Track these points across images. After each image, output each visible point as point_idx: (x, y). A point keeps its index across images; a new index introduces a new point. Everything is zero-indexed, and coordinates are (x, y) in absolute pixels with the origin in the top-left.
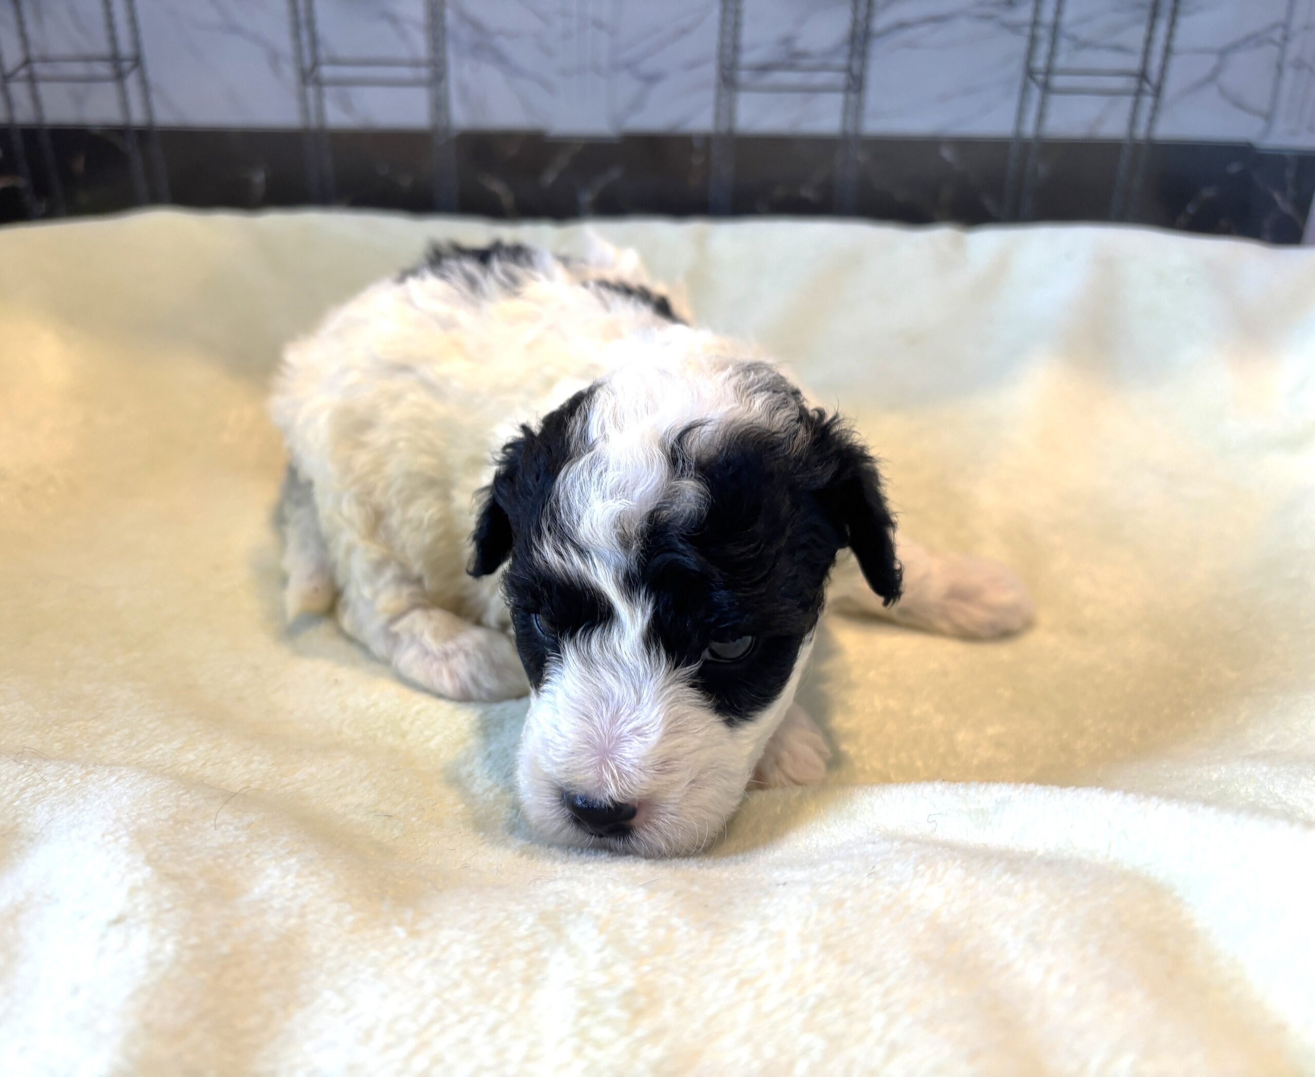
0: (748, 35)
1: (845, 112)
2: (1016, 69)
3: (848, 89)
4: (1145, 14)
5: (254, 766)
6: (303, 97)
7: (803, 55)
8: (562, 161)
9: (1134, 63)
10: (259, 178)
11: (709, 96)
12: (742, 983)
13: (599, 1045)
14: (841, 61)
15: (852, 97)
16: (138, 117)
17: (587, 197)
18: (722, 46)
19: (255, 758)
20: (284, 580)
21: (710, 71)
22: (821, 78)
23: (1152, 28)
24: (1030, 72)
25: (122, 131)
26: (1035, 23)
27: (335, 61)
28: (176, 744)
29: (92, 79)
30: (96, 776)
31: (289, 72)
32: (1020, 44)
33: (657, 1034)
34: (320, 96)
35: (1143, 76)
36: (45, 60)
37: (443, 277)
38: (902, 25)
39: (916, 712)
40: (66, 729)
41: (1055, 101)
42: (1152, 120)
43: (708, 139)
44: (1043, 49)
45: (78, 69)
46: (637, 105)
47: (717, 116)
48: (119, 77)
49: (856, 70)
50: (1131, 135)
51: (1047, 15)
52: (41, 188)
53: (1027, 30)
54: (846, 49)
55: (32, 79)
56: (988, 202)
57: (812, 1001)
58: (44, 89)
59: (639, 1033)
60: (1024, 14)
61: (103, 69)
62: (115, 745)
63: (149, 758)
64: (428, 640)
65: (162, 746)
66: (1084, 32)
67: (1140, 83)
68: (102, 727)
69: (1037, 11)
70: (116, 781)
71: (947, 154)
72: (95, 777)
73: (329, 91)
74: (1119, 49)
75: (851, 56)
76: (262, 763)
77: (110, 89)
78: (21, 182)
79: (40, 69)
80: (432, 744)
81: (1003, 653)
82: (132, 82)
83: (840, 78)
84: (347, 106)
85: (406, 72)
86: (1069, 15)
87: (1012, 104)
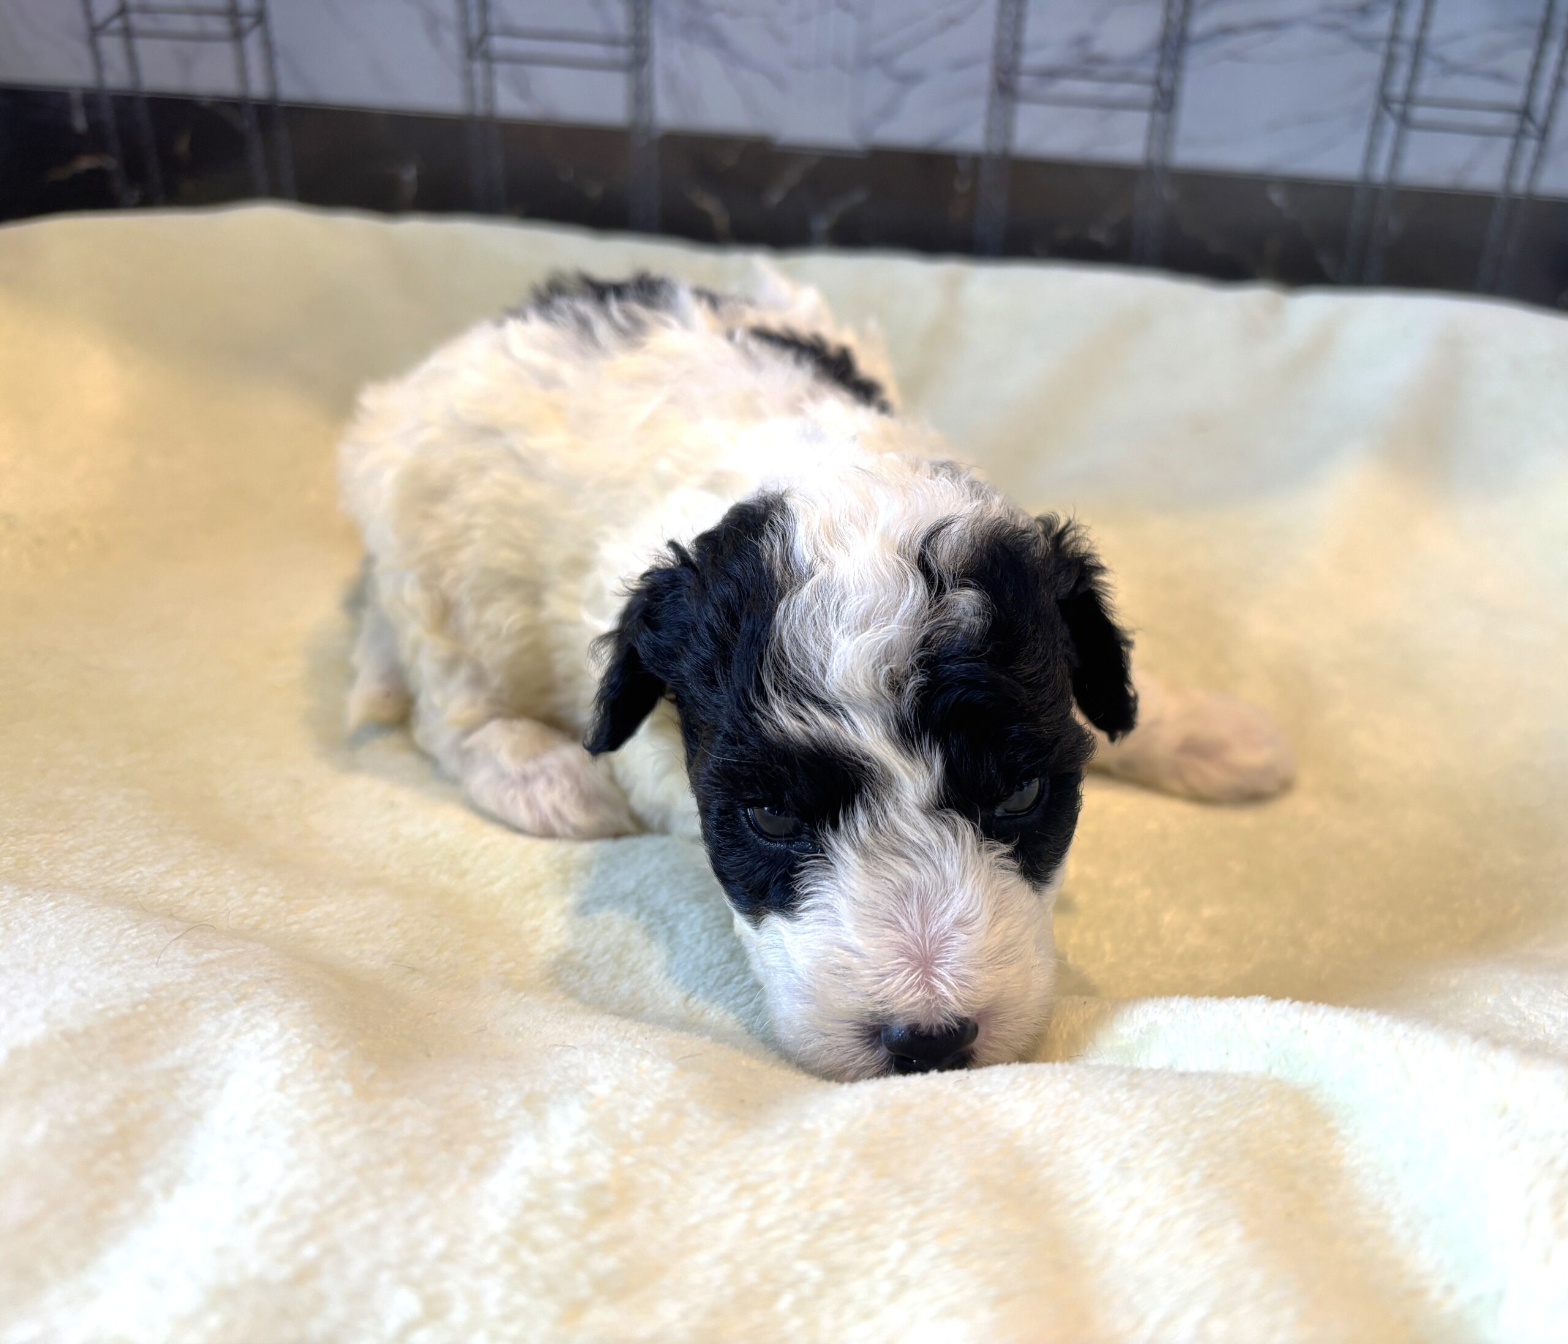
0: (1033, 29)
1: (1150, 137)
2: (1366, 94)
3: (1155, 107)
4: (1533, 34)
5: (256, 898)
6: (468, 75)
7: (1100, 60)
8: (793, 176)
9: (1515, 95)
10: (409, 175)
11: (979, 105)
12: (745, 1188)
13: (537, 1248)
14: (1148, 70)
15: (1160, 117)
16: (258, 88)
17: (821, 224)
18: (999, 44)
19: (261, 889)
20: (350, 676)
21: (983, 74)
22: (1124, 90)
23: (1540, 53)
24: (1384, 100)
25: (237, 104)
26: (1394, 38)
27: (510, 32)
28: (161, 867)
29: (202, 37)
30: (30, 900)
31: (452, 42)
32: (1374, 63)
33: (613, 1243)
34: (489, 75)
35: (1526, 112)
36: (144, 10)
37: (548, 319)
38: (1227, 30)
39: (1117, 882)
40: (25, 841)
41: (1415, 138)
42: (1535, 169)
43: (976, 160)
44: (1402, 72)
45: (187, 24)
46: (888, 111)
47: (989, 131)
48: (237, 35)
49: (1166, 84)
50: (1507, 187)
51: (1410, 29)
52: (135, 172)
53: (1382, 47)
54: (1155, 57)
55: (128, 33)
56: (1326, 261)
57: (823, 1219)
58: (142, 46)
59: (594, 1237)
60: (1381, 24)
61: (218, 25)
62: (81, 864)
63: (122, 882)
64: (505, 759)
65: (142, 869)
66: (1456, 53)
67: (1522, 122)
68: (71, 843)
69: (1397, 23)
70: (53, 908)
71: (1276, 197)
72: (28, 899)
73: (501, 69)
74: (1498, 76)
75: (1161, 65)
76: (267, 896)
77: (225, 50)
78: (110, 163)
79: (138, 21)
80: (496, 888)
81: (1246, 819)
82: (252, 43)
83: (1146, 92)
84: (523, 90)
85: (597, 51)
86: (1439, 29)
87: (1360, 138)
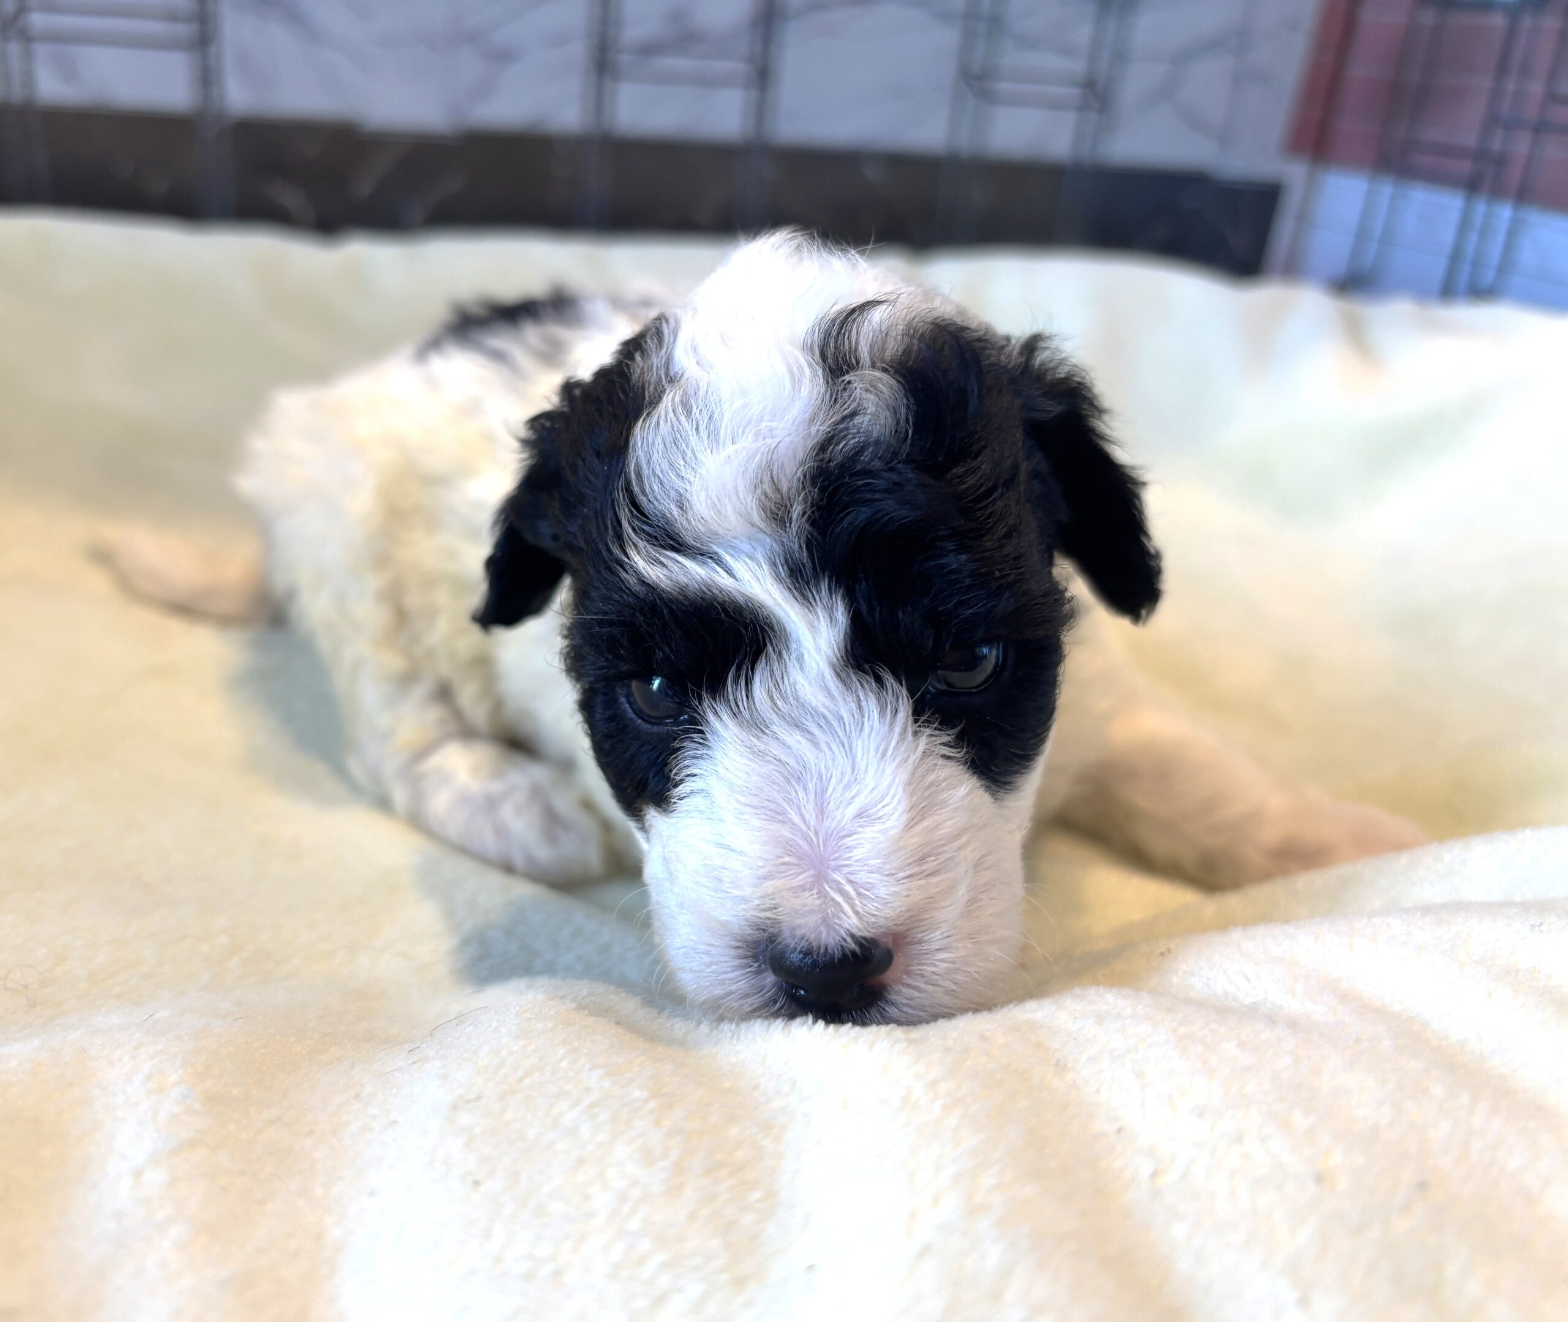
3: (750, 83)
4: (1093, 10)
9: (1076, 67)
11: (577, 83)
14: (742, 47)
21: (578, 51)
23: (1101, 28)
24: (965, 76)
26: (971, 15)
32: (952, 39)
34: (28, 57)
35: (1089, 86)
38: (819, 7)
41: (1001, 113)
44: (980, 48)
46: (485, 89)
47: (583, 112)
49: (760, 60)
50: (1076, 158)
51: (986, 5)
54: (750, 34)
67: (1087, 96)
73: (41, 50)
74: (1064, 52)
75: (754, 42)
83: (740, 68)
84: (68, 71)
86: (1012, 7)
